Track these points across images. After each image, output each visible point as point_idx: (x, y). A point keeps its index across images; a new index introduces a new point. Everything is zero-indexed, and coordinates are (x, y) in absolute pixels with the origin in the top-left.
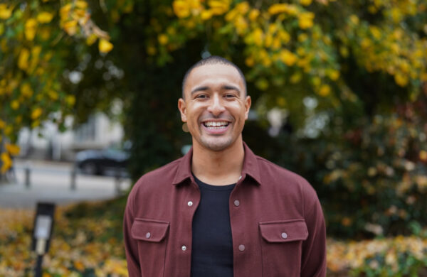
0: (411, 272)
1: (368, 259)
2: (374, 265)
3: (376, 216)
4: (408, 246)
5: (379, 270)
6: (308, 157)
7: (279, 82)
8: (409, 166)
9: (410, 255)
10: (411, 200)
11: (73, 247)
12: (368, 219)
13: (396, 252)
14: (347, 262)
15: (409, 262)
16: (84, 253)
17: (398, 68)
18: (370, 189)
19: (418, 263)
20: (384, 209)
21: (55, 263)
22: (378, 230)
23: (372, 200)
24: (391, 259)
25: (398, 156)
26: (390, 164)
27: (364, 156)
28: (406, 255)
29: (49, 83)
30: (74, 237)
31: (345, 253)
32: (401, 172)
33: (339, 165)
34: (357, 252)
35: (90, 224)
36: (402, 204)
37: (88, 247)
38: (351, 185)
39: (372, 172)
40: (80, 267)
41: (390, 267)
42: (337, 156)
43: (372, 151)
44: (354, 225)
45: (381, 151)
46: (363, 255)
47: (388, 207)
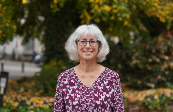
0: (165, 102)
1: (147, 97)
2: (149, 100)
3: (152, 80)
4: (164, 92)
5: (151, 102)
6: (124, 54)
7: (104, 19)
8: (167, 58)
9: (165, 95)
10: (167, 73)
11: (18, 93)
12: (148, 81)
13: (159, 94)
14: (137, 98)
15: (164, 98)
16: (23, 96)
17: (160, 14)
18: (150, 68)
19: (168, 99)
20: (155, 77)
21: (9, 98)
22: (153, 86)
23: (150, 73)
24: (156, 97)
25: (162, 54)
26: (158, 57)
27: (147, 53)
28: (163, 95)
29: (5, 20)
30: (19, 89)
31: (137, 95)
32: (163, 60)
33: (137, 58)
34: (142, 95)
35: (27, 84)
36: (164, 75)
37: (25, 93)
38: (141, 66)
39: (150, 60)
40: (20, 100)
41: (156, 100)
42: (137, 54)
43: (150, 51)
44: (143, 84)
45: (154, 51)
46: (144, 95)
47: (157, 76)
